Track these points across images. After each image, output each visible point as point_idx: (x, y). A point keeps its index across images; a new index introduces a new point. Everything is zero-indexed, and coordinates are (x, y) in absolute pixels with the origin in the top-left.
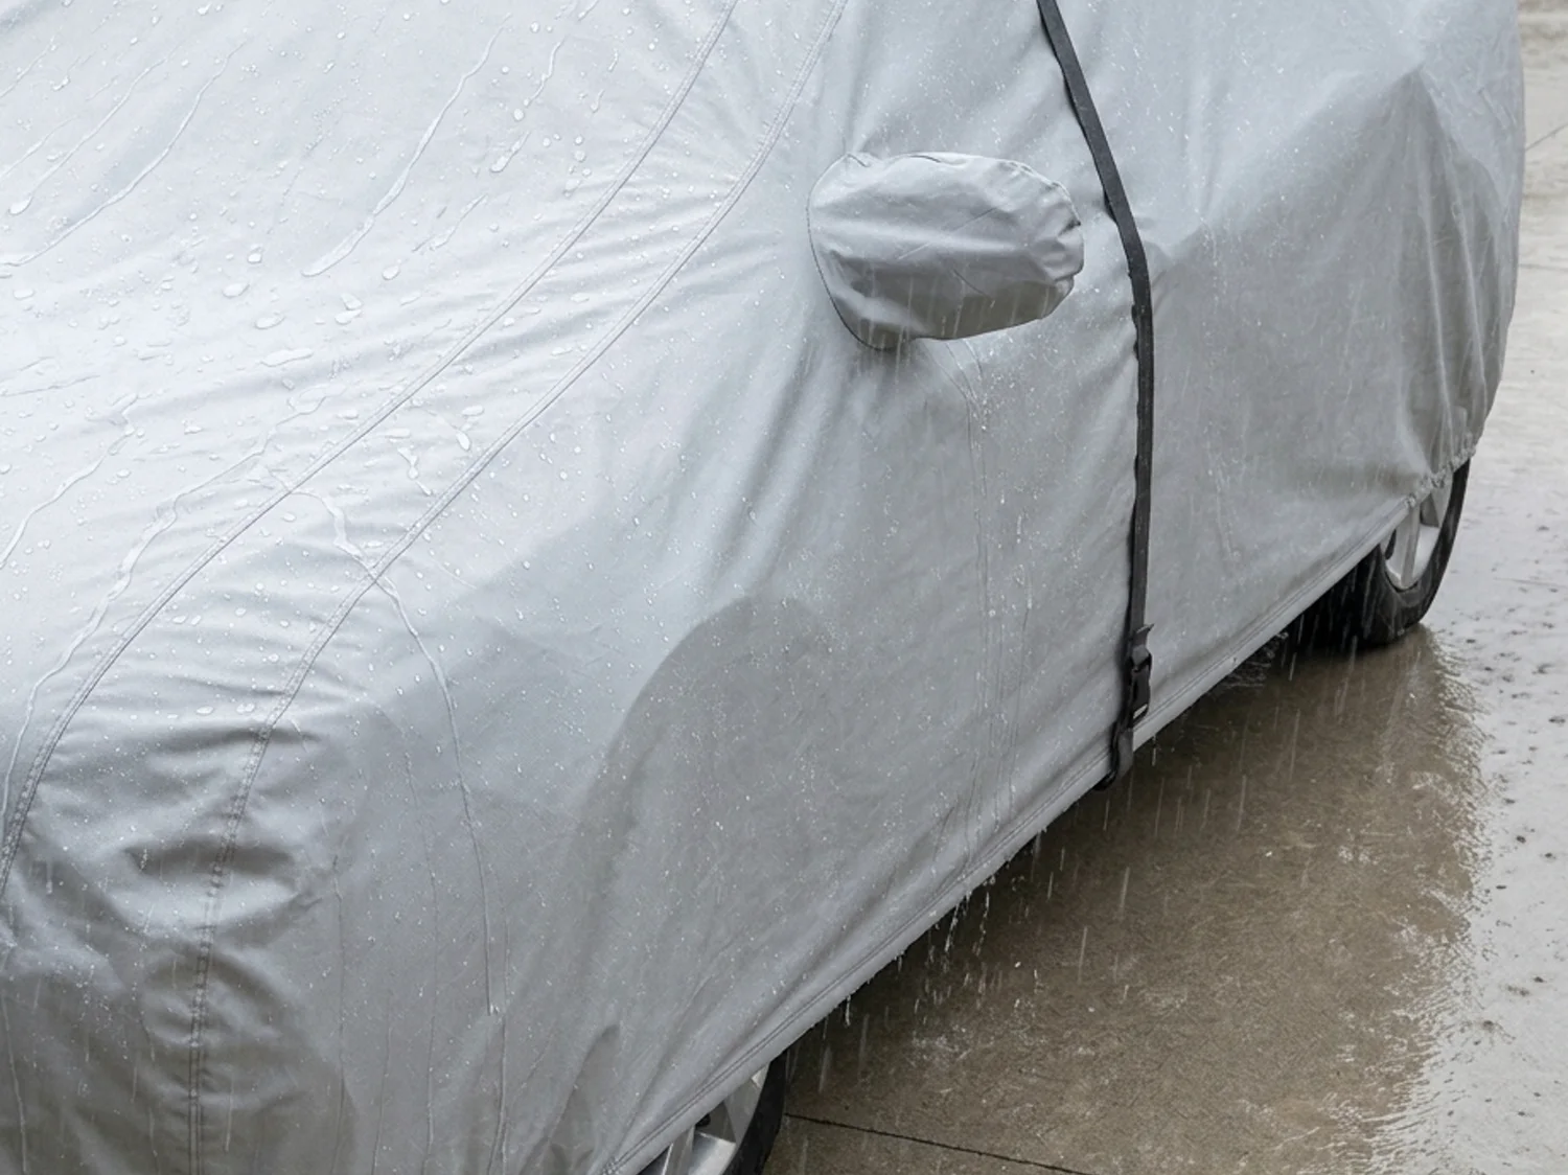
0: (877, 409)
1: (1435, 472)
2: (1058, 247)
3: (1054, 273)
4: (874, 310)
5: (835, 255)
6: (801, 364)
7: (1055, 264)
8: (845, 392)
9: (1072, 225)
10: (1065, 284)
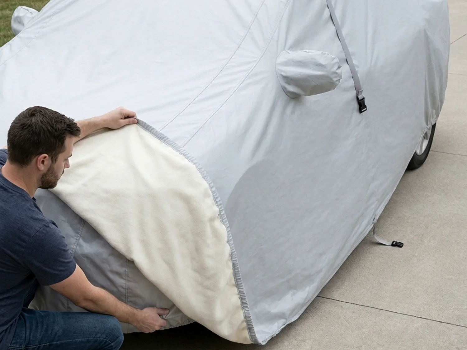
0: (293, 112)
1: (428, 125)
2: (336, 73)
3: (335, 79)
4: (291, 88)
5: (282, 75)
6: (274, 102)
7: (335, 77)
8: (285, 108)
9: (339, 67)
10: (337, 82)
